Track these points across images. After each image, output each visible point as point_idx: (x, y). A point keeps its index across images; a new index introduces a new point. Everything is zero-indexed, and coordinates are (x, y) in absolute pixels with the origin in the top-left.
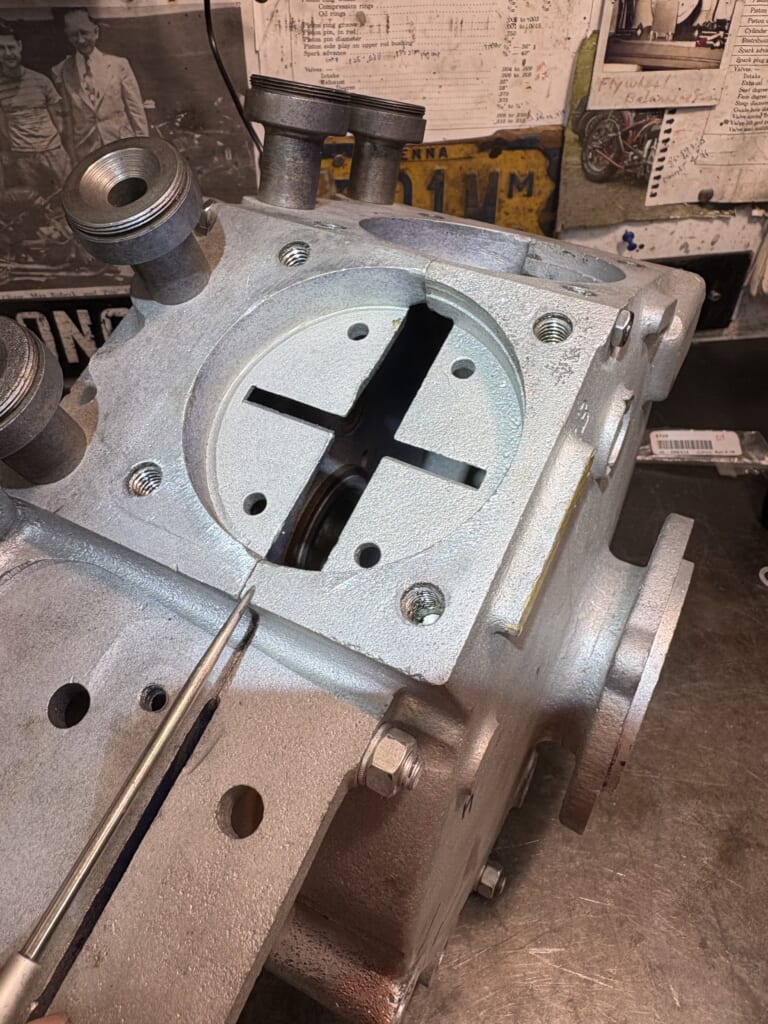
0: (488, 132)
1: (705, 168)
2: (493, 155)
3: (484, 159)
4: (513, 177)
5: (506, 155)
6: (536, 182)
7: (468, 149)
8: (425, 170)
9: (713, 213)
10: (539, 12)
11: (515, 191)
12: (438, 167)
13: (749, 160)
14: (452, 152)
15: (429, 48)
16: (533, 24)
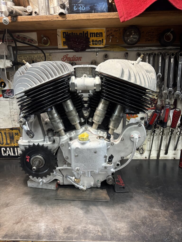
0: (11, 127)
2: (12, 130)
3: (11, 131)
4: (15, 133)
5: (14, 130)
6: (18, 134)
7: (9, 129)
8: (4, 132)
10: (14, 114)
11: (16, 135)
12: (5, 131)
14: (6, 130)
15: (2, 118)
16: (13, 115)
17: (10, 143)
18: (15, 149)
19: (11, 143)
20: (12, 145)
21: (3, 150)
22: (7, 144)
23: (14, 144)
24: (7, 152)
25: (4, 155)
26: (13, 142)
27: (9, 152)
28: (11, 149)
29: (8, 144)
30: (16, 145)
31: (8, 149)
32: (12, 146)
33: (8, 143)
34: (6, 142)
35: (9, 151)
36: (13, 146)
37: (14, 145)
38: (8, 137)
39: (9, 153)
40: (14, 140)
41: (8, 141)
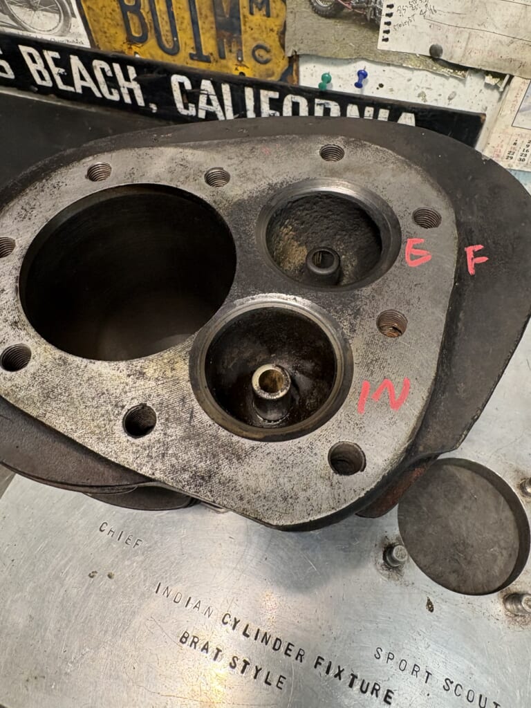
1: (434, 25)
6: (272, 5)
9: (446, 71)
11: (255, 10)
13: (479, 25)
17: (216, 55)
18: (243, 92)
19: (222, 56)
20: (226, 67)
21: (181, 85)
22: (198, 55)
23: (241, 63)
24: (203, 99)
25: (184, 112)
26: (234, 49)
27: (209, 102)
28: (226, 89)
29: (207, 60)
30: (249, 74)
31: (206, 85)
32: (225, 71)
33: (205, 53)
34: (193, 45)
35: (214, 99)
36: (237, 73)
37: (241, 69)
38: (206, 17)
39: (211, 109)
40: (240, 43)
41: (202, 38)
